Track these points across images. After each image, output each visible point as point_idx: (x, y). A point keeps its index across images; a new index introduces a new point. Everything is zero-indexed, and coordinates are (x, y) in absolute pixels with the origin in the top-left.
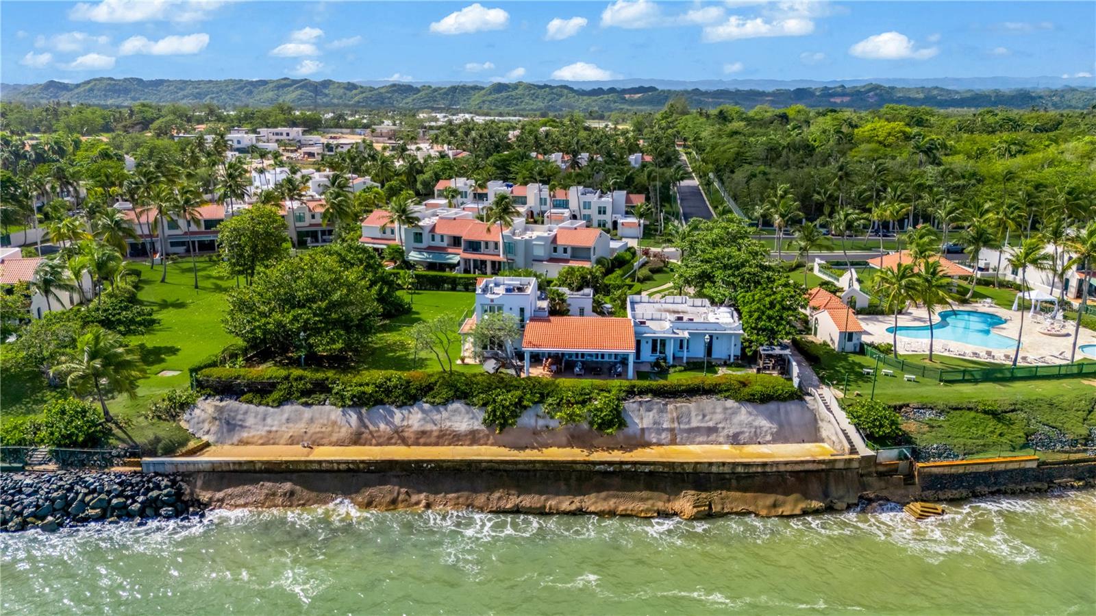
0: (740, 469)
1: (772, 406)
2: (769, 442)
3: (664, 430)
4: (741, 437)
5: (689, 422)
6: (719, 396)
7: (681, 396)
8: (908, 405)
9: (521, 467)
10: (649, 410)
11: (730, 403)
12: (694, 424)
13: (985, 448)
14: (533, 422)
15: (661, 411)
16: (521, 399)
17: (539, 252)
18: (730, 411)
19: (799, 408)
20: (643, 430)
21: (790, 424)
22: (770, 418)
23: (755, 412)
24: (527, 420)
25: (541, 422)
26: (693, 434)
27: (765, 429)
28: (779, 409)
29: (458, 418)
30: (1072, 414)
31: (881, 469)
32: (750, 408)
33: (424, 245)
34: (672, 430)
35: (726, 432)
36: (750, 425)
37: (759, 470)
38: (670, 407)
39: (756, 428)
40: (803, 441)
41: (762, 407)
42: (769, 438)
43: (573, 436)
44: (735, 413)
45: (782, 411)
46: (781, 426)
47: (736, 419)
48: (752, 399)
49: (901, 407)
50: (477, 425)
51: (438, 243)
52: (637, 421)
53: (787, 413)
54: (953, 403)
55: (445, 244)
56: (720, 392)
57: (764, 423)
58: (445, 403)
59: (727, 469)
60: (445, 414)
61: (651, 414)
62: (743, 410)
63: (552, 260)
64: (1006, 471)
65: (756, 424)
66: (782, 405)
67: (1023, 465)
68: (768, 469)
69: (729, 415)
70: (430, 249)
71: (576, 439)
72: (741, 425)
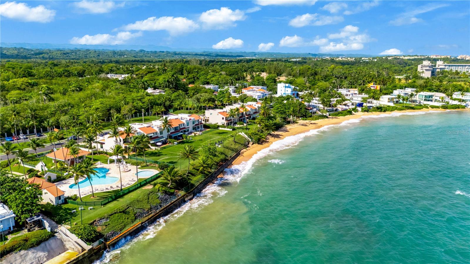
1: (42, 245)
2: (45, 261)
6: (16, 251)
8: (95, 221)
11: (23, 252)
13: (125, 226)
18: (24, 256)
19: (54, 240)
21: (52, 249)
22: (43, 251)
23: (36, 251)
27: (42, 256)
28: (46, 245)
30: (144, 202)
31: (95, 251)
32: (33, 250)
36: (35, 257)
39: (38, 258)
40: (60, 254)
41: (38, 247)
42: (45, 259)
44: (26, 255)
45: (47, 245)
46: (49, 252)
47: (28, 258)
48: (33, 246)
49: (93, 222)
53: (50, 245)
54: (110, 213)
56: (16, 249)
57: (41, 254)
62: (30, 252)
64: (133, 231)
65: (38, 256)
66: (47, 243)
67: (137, 227)
72: (30, 259)
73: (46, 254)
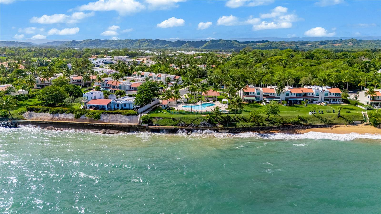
0: (114, 126)
1: (130, 116)
3: (108, 120)
4: (122, 122)
5: (113, 119)
7: (113, 114)
8: (157, 117)
9: (75, 124)
10: (106, 116)
11: (122, 115)
12: (114, 119)
13: (166, 125)
14: (83, 117)
15: (108, 116)
16: (82, 113)
17: (127, 88)
19: (135, 117)
20: (103, 120)
21: (133, 120)
22: (129, 119)
24: (82, 117)
25: (85, 118)
26: (113, 121)
28: (131, 117)
29: (70, 116)
30: (190, 120)
31: (142, 127)
32: (125, 116)
33: (105, 86)
34: (109, 120)
35: (119, 121)
36: (124, 120)
37: (117, 126)
38: (110, 116)
41: (128, 116)
42: (128, 122)
43: (90, 120)
44: (123, 117)
45: (132, 117)
46: (130, 120)
47: (122, 118)
48: (126, 115)
49: (155, 117)
50: (73, 118)
51: (108, 86)
52: (103, 118)
53: (132, 118)
55: (109, 86)
56: (121, 113)
57: (127, 119)
58: (69, 113)
59: (111, 126)
60: (68, 115)
61: (106, 117)
62: (124, 117)
63: (130, 90)
66: (132, 116)
67: (171, 128)
68: (119, 126)
69: (121, 117)
70: (106, 87)
71: (90, 121)
72: (123, 119)
73: (129, 120)
